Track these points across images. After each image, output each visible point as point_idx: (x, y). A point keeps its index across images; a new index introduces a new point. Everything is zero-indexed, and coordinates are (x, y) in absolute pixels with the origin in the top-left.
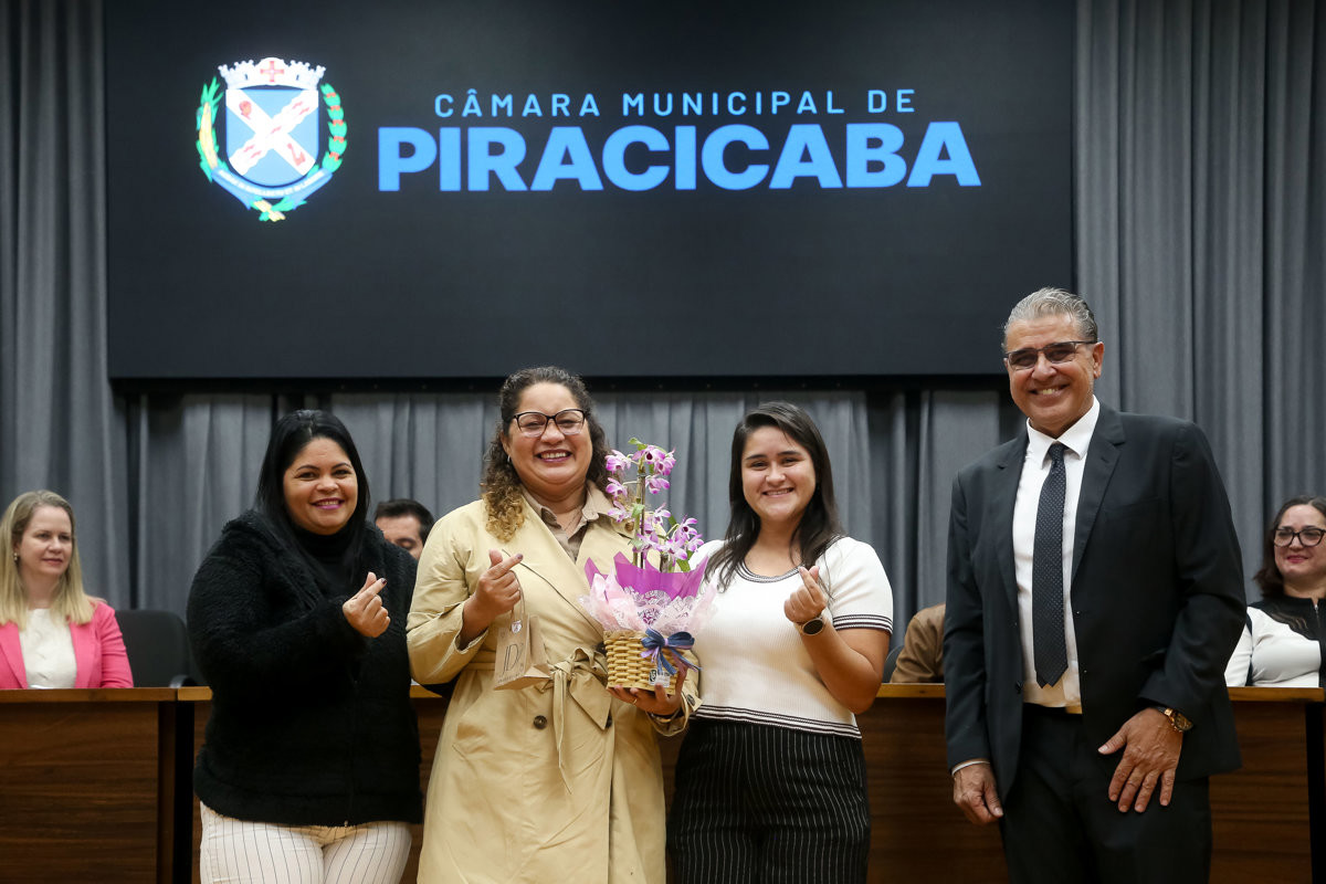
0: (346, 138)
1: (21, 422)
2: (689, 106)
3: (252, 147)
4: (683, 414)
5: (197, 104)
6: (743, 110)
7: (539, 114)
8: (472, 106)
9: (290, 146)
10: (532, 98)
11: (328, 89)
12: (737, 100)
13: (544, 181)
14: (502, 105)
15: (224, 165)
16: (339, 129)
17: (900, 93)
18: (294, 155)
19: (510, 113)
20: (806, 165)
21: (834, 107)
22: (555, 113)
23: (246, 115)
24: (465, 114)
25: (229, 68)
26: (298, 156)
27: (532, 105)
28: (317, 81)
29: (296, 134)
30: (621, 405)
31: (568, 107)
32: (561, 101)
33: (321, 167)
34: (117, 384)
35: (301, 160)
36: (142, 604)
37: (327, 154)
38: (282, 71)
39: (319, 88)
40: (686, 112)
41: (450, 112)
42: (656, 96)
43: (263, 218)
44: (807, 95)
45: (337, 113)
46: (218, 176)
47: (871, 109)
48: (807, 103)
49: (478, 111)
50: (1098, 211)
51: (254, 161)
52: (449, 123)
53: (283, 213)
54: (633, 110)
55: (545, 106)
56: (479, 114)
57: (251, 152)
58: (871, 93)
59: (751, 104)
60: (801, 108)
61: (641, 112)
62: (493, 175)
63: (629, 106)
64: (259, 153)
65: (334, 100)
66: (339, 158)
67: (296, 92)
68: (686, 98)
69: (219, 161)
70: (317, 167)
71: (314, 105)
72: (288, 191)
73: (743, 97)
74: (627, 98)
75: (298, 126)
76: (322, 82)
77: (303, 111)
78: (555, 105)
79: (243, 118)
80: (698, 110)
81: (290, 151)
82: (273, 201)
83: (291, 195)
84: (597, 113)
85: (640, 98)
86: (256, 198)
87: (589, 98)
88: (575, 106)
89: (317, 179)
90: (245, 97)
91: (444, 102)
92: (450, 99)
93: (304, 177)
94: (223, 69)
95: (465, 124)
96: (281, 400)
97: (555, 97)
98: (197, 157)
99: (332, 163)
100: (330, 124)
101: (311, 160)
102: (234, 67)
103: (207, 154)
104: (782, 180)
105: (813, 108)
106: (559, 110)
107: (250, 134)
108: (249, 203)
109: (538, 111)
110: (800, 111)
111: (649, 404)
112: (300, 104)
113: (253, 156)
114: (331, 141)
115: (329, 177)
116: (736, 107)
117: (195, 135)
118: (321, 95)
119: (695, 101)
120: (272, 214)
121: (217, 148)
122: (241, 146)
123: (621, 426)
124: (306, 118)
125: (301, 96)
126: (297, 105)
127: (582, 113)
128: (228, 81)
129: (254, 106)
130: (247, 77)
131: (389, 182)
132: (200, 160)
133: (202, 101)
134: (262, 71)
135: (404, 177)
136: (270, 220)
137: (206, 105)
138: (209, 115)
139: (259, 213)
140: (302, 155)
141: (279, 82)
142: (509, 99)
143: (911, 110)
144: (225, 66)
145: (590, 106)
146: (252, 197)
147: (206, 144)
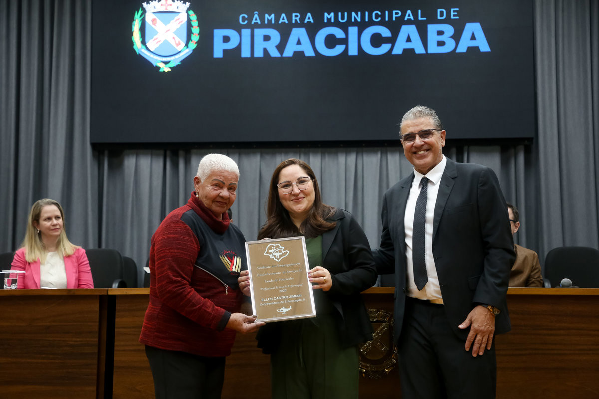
0: (199, 34)
1: (51, 162)
2: (355, 18)
3: (157, 39)
4: (352, 158)
5: (133, 20)
6: (380, 19)
7: (286, 22)
8: (256, 19)
9: (174, 38)
10: (283, 15)
11: (191, 13)
12: (377, 14)
13: (288, 53)
14: (270, 18)
15: (144, 47)
16: (196, 31)
17: (452, 10)
18: (175, 42)
19: (273, 22)
20: (409, 44)
21: (422, 17)
22: (293, 22)
23: (154, 25)
24: (253, 23)
25: (147, 4)
26: (177, 42)
27: (283, 19)
28: (186, 9)
29: (177, 33)
30: (323, 154)
31: (299, 19)
32: (296, 16)
33: (187, 47)
34: (94, 146)
35: (178, 44)
36: (104, 246)
37: (190, 41)
38: (171, 5)
39: (187, 12)
40: (353, 20)
41: (246, 22)
42: (340, 14)
43: (161, 70)
44: (409, 12)
45: (195, 23)
46: (141, 52)
47: (439, 18)
48: (409, 15)
49: (258, 22)
50: (546, 63)
51: (157, 45)
52: (245, 27)
53: (170, 68)
54: (329, 20)
55: (289, 18)
56: (259, 23)
57: (156, 41)
58: (439, 11)
59: (383, 16)
60: (406, 18)
61: (333, 21)
62: (265, 50)
63: (327, 18)
64: (160, 41)
65: (194, 17)
66: (196, 43)
67: (176, 14)
68: (354, 14)
69: (142, 45)
70: (186, 47)
71: (185, 19)
72: (173, 58)
73: (380, 13)
74: (326, 15)
75: (177, 29)
76: (188, 10)
77: (180, 23)
78: (294, 18)
79: (153, 26)
80: (359, 20)
81: (174, 40)
82: (166, 63)
83: (174, 60)
84: (312, 22)
85: (332, 14)
86: (159, 61)
87: (309, 15)
88: (303, 19)
89: (186, 53)
90: (154, 17)
91: (243, 18)
92: (246, 17)
93: (180, 52)
94: (145, 5)
95: (252, 27)
96: (168, 153)
97: (294, 15)
98: (132, 44)
99: (193, 46)
100: (192, 29)
101: (183, 44)
102: (149, 4)
103: (137, 42)
104: (398, 50)
105: (412, 18)
106: (295, 20)
107: (156, 33)
108: (155, 64)
109: (286, 21)
110: (406, 19)
111: (336, 153)
112: (179, 19)
113: (157, 43)
114: (192, 35)
115: (191, 52)
116: (377, 18)
117: (132, 34)
118: (188, 15)
119: (357, 15)
120: (165, 69)
121: (141, 39)
122: (152, 39)
123: (323, 163)
124: (181, 25)
125: (179, 16)
126: (177, 20)
127: (306, 22)
128: (146, 9)
129: (158, 21)
130: (155, 7)
131: (218, 53)
132: (133, 45)
133: (135, 19)
134: (162, 5)
135: (225, 51)
136: (164, 72)
137: (137, 21)
138: (138, 25)
139: (159, 68)
140: (179, 42)
141: (170, 9)
142: (273, 16)
143: (457, 18)
144: (145, 3)
145: (309, 18)
146: (156, 61)
147: (136, 38)
